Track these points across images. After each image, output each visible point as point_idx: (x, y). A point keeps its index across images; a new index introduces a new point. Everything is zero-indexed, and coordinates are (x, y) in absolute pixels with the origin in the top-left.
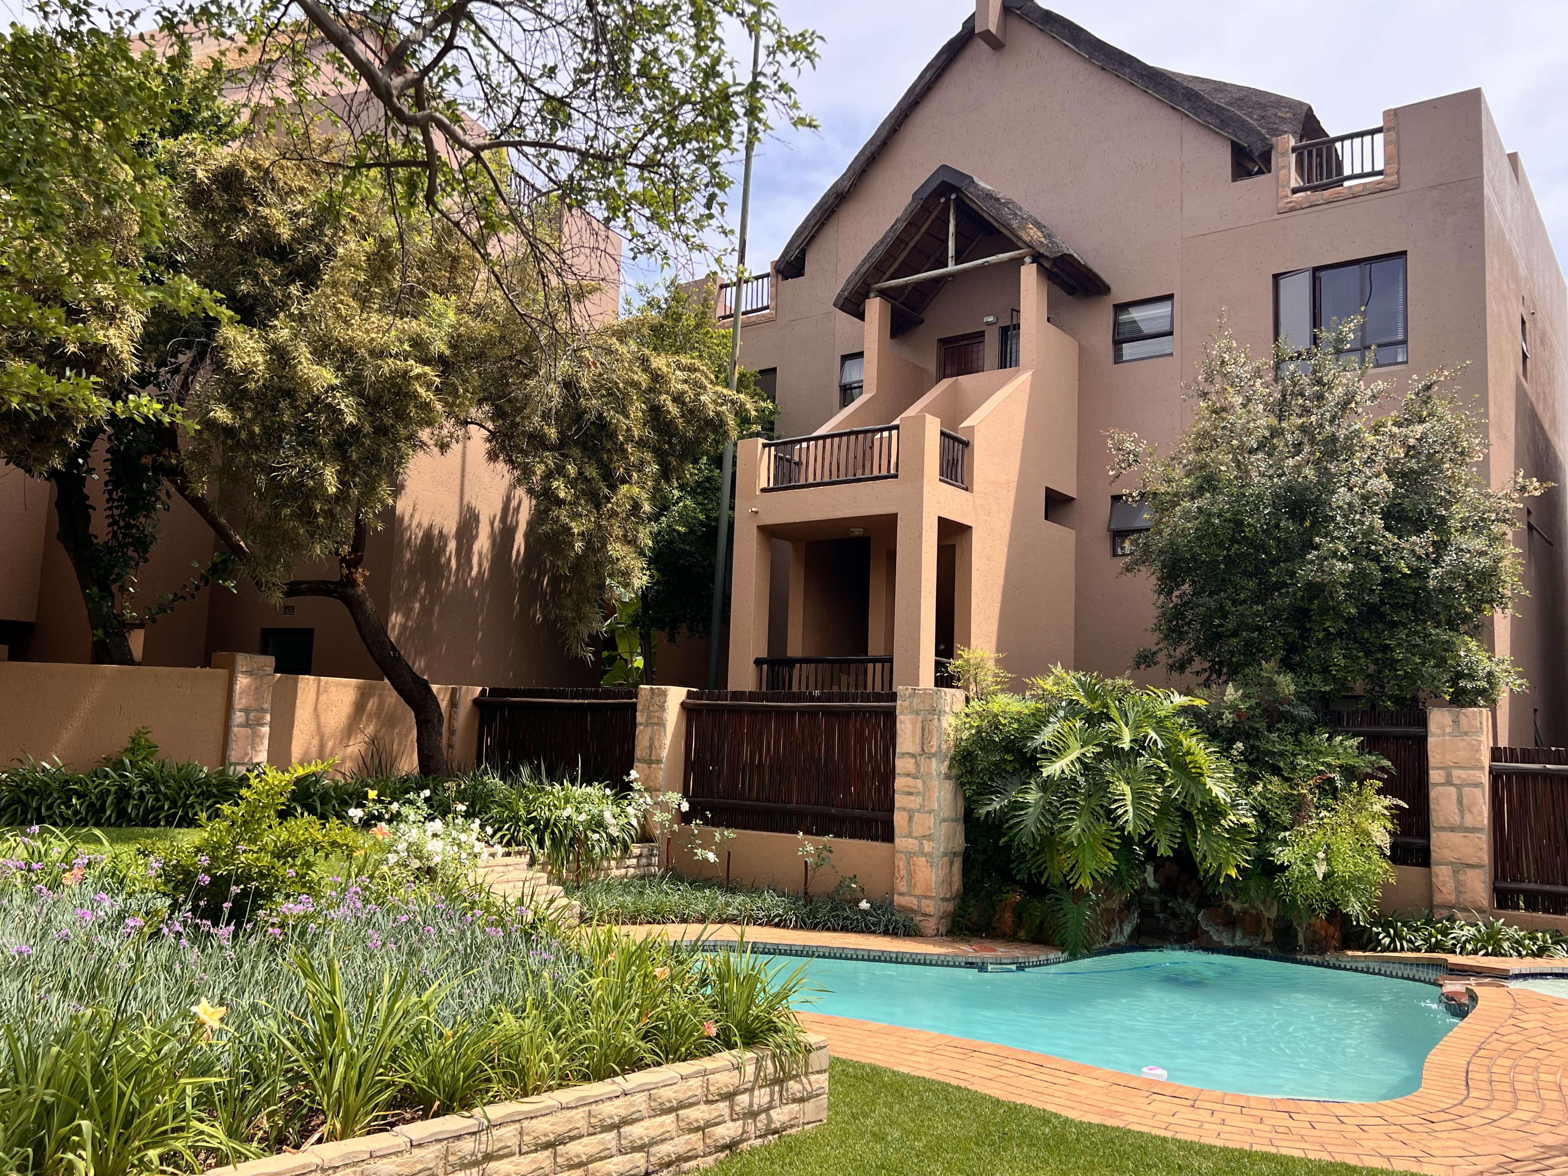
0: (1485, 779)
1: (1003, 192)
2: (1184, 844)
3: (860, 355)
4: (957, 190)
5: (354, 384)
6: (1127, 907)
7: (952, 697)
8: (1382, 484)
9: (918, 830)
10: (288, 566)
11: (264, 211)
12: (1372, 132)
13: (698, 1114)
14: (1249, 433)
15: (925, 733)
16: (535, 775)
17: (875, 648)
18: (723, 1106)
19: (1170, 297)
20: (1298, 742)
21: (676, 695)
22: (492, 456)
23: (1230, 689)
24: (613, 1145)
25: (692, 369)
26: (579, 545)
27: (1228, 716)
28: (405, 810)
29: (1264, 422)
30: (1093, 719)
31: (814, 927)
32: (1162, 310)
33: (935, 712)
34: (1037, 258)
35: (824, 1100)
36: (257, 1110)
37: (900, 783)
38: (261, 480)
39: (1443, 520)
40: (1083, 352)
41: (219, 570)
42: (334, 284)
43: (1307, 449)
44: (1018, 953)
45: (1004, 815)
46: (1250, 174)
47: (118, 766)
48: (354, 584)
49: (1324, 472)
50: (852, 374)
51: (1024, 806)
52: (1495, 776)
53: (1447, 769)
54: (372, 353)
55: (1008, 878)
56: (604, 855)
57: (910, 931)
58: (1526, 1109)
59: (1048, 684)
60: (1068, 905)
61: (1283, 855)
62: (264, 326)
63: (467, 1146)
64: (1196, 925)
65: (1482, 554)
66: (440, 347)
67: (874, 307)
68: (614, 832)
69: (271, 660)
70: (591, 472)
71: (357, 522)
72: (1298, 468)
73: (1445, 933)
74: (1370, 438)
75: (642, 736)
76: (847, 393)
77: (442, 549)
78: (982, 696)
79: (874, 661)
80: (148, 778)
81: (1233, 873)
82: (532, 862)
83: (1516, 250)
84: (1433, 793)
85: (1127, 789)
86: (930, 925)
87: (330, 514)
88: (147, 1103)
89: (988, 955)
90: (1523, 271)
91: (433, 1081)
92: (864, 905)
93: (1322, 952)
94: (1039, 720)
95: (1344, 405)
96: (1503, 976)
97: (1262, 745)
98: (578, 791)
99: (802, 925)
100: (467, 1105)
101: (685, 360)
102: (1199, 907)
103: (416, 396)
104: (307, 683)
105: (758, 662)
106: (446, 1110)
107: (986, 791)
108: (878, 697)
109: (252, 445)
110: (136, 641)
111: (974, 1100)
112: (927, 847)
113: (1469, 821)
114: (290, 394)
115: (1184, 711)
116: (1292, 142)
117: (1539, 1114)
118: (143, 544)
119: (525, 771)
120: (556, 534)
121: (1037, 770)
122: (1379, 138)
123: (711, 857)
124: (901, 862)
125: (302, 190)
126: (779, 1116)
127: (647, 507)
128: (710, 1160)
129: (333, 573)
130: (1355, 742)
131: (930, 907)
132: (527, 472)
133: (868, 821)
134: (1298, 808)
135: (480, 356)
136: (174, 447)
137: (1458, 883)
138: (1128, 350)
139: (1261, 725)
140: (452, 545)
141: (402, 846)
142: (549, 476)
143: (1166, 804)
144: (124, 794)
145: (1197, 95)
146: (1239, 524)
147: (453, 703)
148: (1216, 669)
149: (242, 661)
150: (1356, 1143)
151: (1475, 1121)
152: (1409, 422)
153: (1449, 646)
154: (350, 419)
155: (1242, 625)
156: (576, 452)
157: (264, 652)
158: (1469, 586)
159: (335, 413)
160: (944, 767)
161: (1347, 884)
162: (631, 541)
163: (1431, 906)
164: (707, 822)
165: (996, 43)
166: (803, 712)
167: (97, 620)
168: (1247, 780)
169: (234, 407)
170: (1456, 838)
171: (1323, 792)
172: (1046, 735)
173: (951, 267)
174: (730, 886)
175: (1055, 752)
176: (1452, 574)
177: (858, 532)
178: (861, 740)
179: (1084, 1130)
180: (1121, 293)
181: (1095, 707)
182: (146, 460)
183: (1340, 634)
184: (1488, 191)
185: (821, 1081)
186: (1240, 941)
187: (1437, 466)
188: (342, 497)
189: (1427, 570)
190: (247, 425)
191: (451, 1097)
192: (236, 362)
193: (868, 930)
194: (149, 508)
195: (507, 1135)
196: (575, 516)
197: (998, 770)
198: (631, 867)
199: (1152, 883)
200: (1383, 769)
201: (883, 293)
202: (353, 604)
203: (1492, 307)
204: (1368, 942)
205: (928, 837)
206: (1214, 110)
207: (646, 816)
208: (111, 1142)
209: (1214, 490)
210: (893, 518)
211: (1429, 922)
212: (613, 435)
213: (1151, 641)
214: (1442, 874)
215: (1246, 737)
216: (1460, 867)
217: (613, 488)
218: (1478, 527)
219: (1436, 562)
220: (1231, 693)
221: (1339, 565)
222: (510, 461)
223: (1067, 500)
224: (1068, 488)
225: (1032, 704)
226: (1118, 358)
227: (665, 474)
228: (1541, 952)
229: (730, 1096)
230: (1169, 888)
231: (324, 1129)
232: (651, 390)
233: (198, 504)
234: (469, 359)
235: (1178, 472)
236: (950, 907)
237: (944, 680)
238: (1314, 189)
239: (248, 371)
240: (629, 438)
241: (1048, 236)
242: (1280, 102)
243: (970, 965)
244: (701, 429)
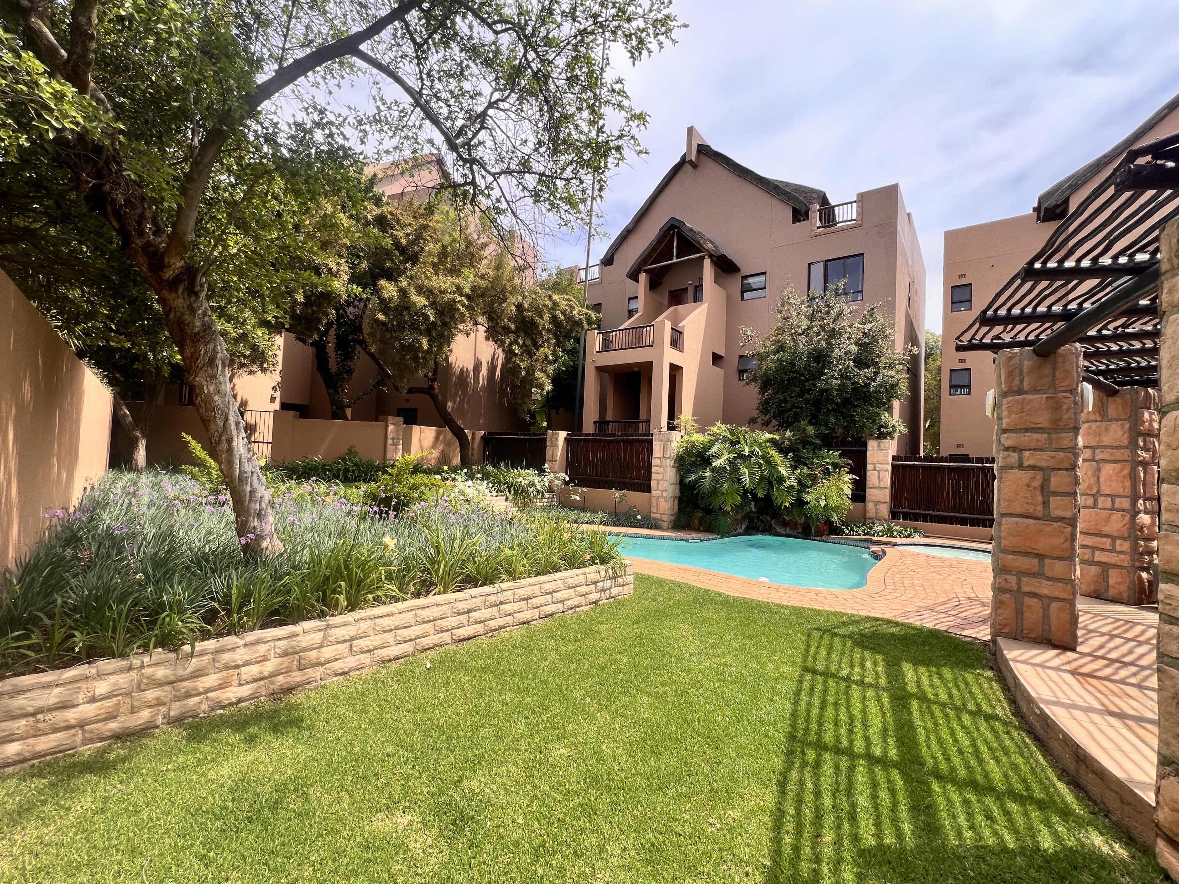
0: (889, 468)
1: (697, 229)
2: (768, 493)
3: (637, 297)
4: (678, 227)
5: (433, 304)
6: (744, 518)
7: (675, 435)
8: (854, 348)
9: (661, 488)
10: (408, 380)
11: (395, 233)
12: (851, 203)
13: (583, 589)
14: (799, 327)
15: (665, 449)
16: (506, 466)
17: (642, 416)
18: (593, 587)
19: (765, 273)
20: (815, 453)
21: (562, 435)
22: (487, 339)
23: (788, 432)
24: (550, 600)
25: (569, 300)
26: (523, 373)
27: (787, 442)
28: (457, 477)
29: (805, 323)
30: (733, 443)
31: (619, 526)
32: (762, 278)
33: (669, 441)
34: (711, 256)
35: (632, 586)
36: (409, 582)
37: (654, 469)
38: (397, 344)
39: (877, 363)
40: (728, 296)
41: (380, 383)
42: (425, 263)
43: (822, 334)
44: (701, 535)
45: (696, 482)
46: (799, 221)
47: (344, 459)
48: (433, 388)
49: (829, 344)
50: (633, 305)
51: (705, 478)
52: (894, 467)
53: (874, 464)
54: (440, 291)
55: (696, 506)
56: (534, 497)
57: (657, 527)
58: (910, 594)
59: (715, 429)
60: (721, 517)
61: (807, 498)
62: (396, 281)
63: (493, 598)
64: (771, 525)
65: (892, 377)
66: (467, 290)
67: (643, 277)
68: (539, 487)
69: (402, 419)
70: (528, 342)
71: (435, 362)
72: (819, 342)
73: (871, 529)
74: (849, 330)
75: (549, 451)
76: (631, 313)
77: (468, 376)
78: (688, 434)
79: (643, 422)
80: (355, 465)
81: (787, 505)
82: (507, 500)
83: (908, 253)
84: (868, 474)
85: (746, 471)
86: (665, 525)
87: (424, 358)
88: (366, 577)
89: (689, 536)
90: (910, 263)
91: (478, 573)
92: (639, 517)
93: (822, 536)
94: (712, 444)
95: (839, 315)
96: (894, 545)
97: (800, 454)
98: (524, 472)
99: (614, 525)
100: (492, 583)
101: (566, 297)
102: (772, 518)
103: (458, 309)
104: (416, 429)
105: (595, 422)
106: (484, 584)
107: (689, 472)
108: (645, 435)
109: (392, 330)
110: (349, 412)
111: (691, 588)
112: (665, 494)
113: (882, 485)
114: (407, 308)
115: (770, 440)
116: (818, 207)
117: (916, 595)
118: (350, 372)
119: (502, 465)
120: (514, 367)
121: (711, 464)
122: (855, 205)
123: (578, 498)
124: (654, 501)
125: (410, 224)
126: (615, 591)
127: (551, 357)
128: (588, 607)
129: (425, 384)
130: (838, 453)
131: (665, 518)
132: (503, 343)
133: (641, 485)
134: (814, 480)
135: (483, 295)
136: (361, 332)
137: (876, 509)
138: (747, 295)
139: (800, 447)
140: (472, 373)
141: (456, 490)
142: (511, 344)
143: (762, 477)
144: (346, 470)
145: (778, 187)
146: (794, 365)
147: (473, 438)
148: (781, 425)
149: (391, 419)
150: (844, 605)
151: (889, 597)
152: (864, 323)
153: (878, 414)
154: (432, 319)
155: (793, 407)
156: (522, 334)
157: (399, 416)
158: (887, 390)
159: (426, 317)
160: (672, 463)
161: (833, 509)
162: (544, 371)
163: (865, 519)
164: (575, 485)
165: (694, 165)
166: (614, 441)
167: (333, 403)
168: (794, 468)
169: (386, 314)
170: (876, 491)
171: (824, 473)
172: (714, 450)
173: (675, 260)
174: (584, 509)
175: (717, 457)
176: (881, 386)
177: (636, 369)
178: (638, 453)
179: (735, 599)
180: (744, 272)
181: (734, 438)
182: (350, 338)
183: (833, 409)
184: (899, 228)
185: (631, 578)
186: (788, 531)
187: (877, 341)
188: (429, 351)
189: (870, 384)
190: (391, 321)
191: (486, 580)
192: (386, 295)
193: (641, 527)
194: (352, 358)
195: (509, 595)
196: (522, 361)
197: (694, 464)
198: (545, 502)
199: (754, 509)
200: (849, 464)
201: (646, 271)
202: (434, 397)
203: (899, 276)
204: (840, 532)
205: (665, 491)
206: (785, 193)
207: (551, 482)
208: (353, 592)
209: (783, 351)
210: (650, 364)
211: (864, 524)
212: (537, 327)
213: (755, 413)
214: (870, 506)
215: (793, 451)
216: (877, 503)
217: (537, 349)
218: (891, 367)
219: (874, 381)
220: (788, 434)
221: (835, 381)
222: (494, 340)
223: (721, 357)
224: (722, 353)
225: (709, 437)
226: (742, 299)
227: (558, 344)
228: (909, 536)
229: (595, 583)
230: (760, 511)
231: (437, 590)
232: (552, 309)
233: (371, 355)
234: (479, 296)
235: (768, 344)
236: (673, 518)
237: (672, 427)
238: (825, 227)
239: (391, 299)
240: (544, 329)
241: (715, 247)
242: (813, 191)
243: (682, 540)
244: (573, 325)
